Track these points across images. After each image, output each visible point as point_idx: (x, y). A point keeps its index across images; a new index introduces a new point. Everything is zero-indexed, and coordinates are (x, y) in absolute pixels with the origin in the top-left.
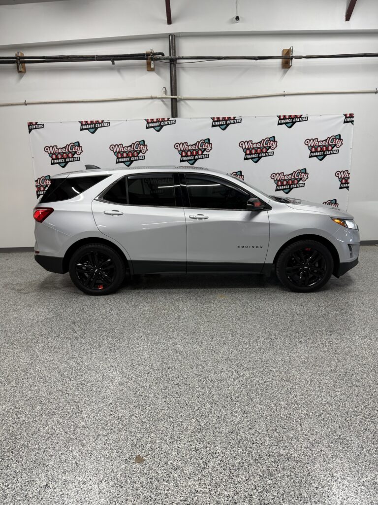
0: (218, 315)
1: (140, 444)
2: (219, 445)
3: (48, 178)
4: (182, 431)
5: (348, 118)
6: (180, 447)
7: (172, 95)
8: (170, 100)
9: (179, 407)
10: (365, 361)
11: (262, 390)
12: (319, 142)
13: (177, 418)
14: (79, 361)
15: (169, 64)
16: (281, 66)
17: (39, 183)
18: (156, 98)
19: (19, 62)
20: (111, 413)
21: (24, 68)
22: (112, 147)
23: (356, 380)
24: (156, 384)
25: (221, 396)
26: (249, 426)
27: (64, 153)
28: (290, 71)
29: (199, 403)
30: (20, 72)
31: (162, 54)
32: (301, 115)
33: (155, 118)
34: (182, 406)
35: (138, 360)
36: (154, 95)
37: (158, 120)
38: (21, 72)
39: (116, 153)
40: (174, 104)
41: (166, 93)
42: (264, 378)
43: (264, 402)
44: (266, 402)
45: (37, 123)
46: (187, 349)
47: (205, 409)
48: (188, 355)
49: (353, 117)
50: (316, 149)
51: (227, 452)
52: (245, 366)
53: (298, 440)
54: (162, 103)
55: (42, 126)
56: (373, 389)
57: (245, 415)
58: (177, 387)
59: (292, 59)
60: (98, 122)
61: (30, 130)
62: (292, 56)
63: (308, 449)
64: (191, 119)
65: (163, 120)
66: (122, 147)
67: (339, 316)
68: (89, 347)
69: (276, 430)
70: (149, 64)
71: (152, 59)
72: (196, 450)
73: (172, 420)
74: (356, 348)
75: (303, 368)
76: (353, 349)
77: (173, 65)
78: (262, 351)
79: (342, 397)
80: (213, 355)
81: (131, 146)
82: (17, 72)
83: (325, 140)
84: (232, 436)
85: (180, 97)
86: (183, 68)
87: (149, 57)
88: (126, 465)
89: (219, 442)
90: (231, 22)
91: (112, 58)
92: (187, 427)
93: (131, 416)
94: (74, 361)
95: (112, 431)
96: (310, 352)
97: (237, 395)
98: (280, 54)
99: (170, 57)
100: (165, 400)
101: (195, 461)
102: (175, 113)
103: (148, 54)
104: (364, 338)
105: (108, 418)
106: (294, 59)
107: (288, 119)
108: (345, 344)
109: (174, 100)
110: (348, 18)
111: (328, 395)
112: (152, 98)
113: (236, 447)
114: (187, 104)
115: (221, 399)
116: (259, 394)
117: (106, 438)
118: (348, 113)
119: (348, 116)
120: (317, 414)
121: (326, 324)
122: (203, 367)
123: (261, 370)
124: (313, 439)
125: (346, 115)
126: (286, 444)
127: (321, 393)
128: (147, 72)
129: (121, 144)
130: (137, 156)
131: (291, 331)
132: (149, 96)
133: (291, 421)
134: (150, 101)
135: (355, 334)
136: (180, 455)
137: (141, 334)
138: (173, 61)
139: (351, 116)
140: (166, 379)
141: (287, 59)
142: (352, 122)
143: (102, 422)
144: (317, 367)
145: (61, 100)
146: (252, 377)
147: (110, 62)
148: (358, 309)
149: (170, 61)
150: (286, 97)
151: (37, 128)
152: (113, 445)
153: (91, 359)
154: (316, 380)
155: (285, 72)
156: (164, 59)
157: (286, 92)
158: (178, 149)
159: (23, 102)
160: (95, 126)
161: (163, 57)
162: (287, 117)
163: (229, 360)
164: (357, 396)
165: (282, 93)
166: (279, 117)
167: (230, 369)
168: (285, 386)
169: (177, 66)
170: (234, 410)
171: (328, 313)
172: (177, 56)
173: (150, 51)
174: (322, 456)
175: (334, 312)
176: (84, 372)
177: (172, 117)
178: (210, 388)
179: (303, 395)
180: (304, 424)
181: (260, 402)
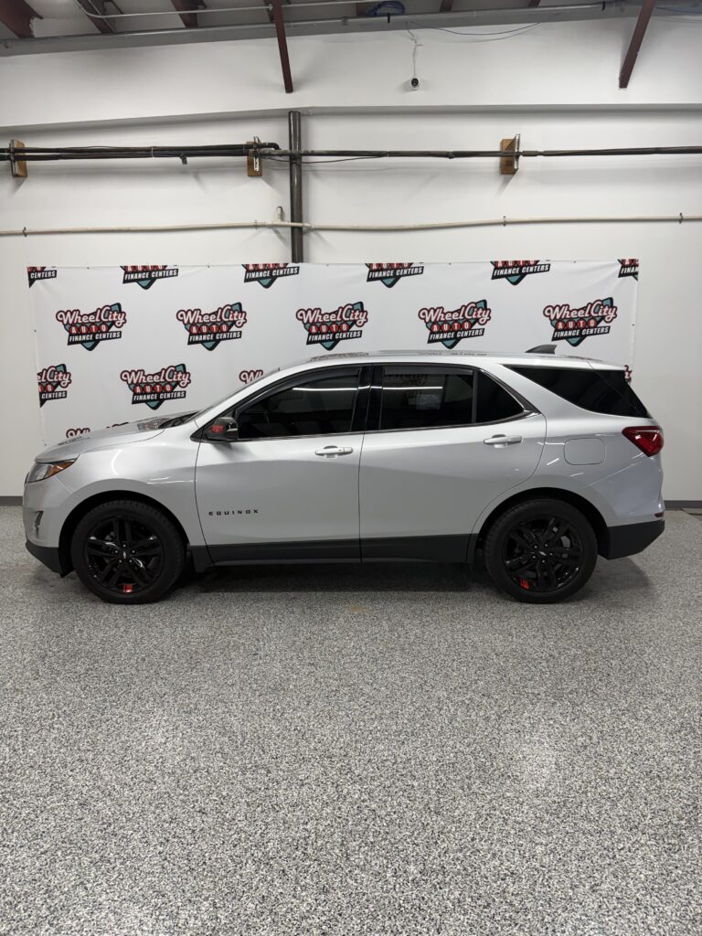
0: (336, 649)
3: (61, 368)
5: (627, 266)
7: (293, 221)
8: (289, 230)
9: (187, 868)
10: (613, 771)
11: (376, 834)
12: (571, 312)
13: (172, 898)
14: (19, 746)
15: (288, 163)
16: (498, 170)
17: (46, 378)
18: (263, 226)
19: (12, 158)
21: (24, 169)
22: (180, 315)
23: (586, 818)
24: (157, 807)
25: (284, 845)
26: (324, 927)
27: (93, 324)
28: (514, 179)
29: (233, 861)
30: (16, 176)
31: (276, 146)
32: (537, 261)
33: (261, 262)
34: (193, 866)
35: (140, 748)
36: (260, 221)
37: (266, 267)
38: (20, 177)
39: (189, 326)
40: (296, 237)
41: (282, 216)
42: (388, 804)
43: (373, 863)
44: (376, 864)
45: (44, 268)
46: (248, 727)
47: (241, 875)
48: (246, 741)
49: (637, 266)
50: (566, 325)
52: (357, 772)
54: (274, 235)
55: (54, 274)
56: (619, 841)
57: (323, 897)
58: (198, 819)
59: (517, 157)
60: (155, 268)
61: (31, 282)
62: (518, 152)
64: (328, 265)
65: (276, 266)
66: (200, 314)
67: (580, 661)
68: (51, 713)
70: (250, 164)
71: (256, 155)
73: (160, 902)
74: (602, 738)
75: (478, 782)
76: (595, 739)
77: (294, 167)
78: (402, 737)
79: (546, 860)
80: (297, 743)
81: (215, 313)
82: (11, 177)
83: (582, 309)
85: (307, 225)
86: (315, 172)
87: (251, 150)
90: (405, 88)
91: (182, 152)
93: (75, 887)
94: (9, 745)
96: (503, 742)
97: (320, 843)
98: (497, 148)
99: (289, 151)
100: (161, 849)
102: (298, 254)
103: (248, 146)
104: (623, 714)
105: (26, 888)
106: (521, 157)
107: (512, 267)
108: (577, 727)
109: (296, 230)
110: (624, 82)
111: (517, 852)
112: (256, 226)
114: (321, 238)
115: (282, 853)
116: (366, 844)
118: (627, 258)
119: (627, 263)
120: (483, 902)
121: (548, 679)
122: (269, 772)
123: (388, 783)
125: (622, 262)
127: (502, 846)
128: (249, 178)
129: (197, 310)
130: (227, 331)
131: (474, 691)
132: (251, 222)
133: (420, 918)
134: (253, 231)
135: (606, 704)
137: (165, 689)
138: (295, 159)
139: (633, 263)
140: (181, 797)
141: (509, 158)
142: (635, 274)
144: (508, 782)
145: (90, 227)
146: (363, 801)
147: (177, 160)
148: (623, 646)
149: (291, 159)
150: (508, 227)
151: (44, 278)
153: (44, 741)
154: (498, 813)
155: (506, 182)
156: (280, 155)
157: (509, 218)
158: (302, 320)
159: (20, 229)
160: (150, 275)
161: (277, 152)
162: (510, 264)
163: (328, 757)
164: (581, 858)
165: (500, 219)
166: (495, 264)
167: (322, 779)
168: (428, 824)
169: (303, 168)
170: (303, 883)
171: (560, 653)
172: (303, 150)
173: (252, 140)
175: (573, 651)
176: (19, 771)
177: (294, 261)
178: (267, 824)
179: (461, 851)
180: (446, 929)
181: (364, 865)
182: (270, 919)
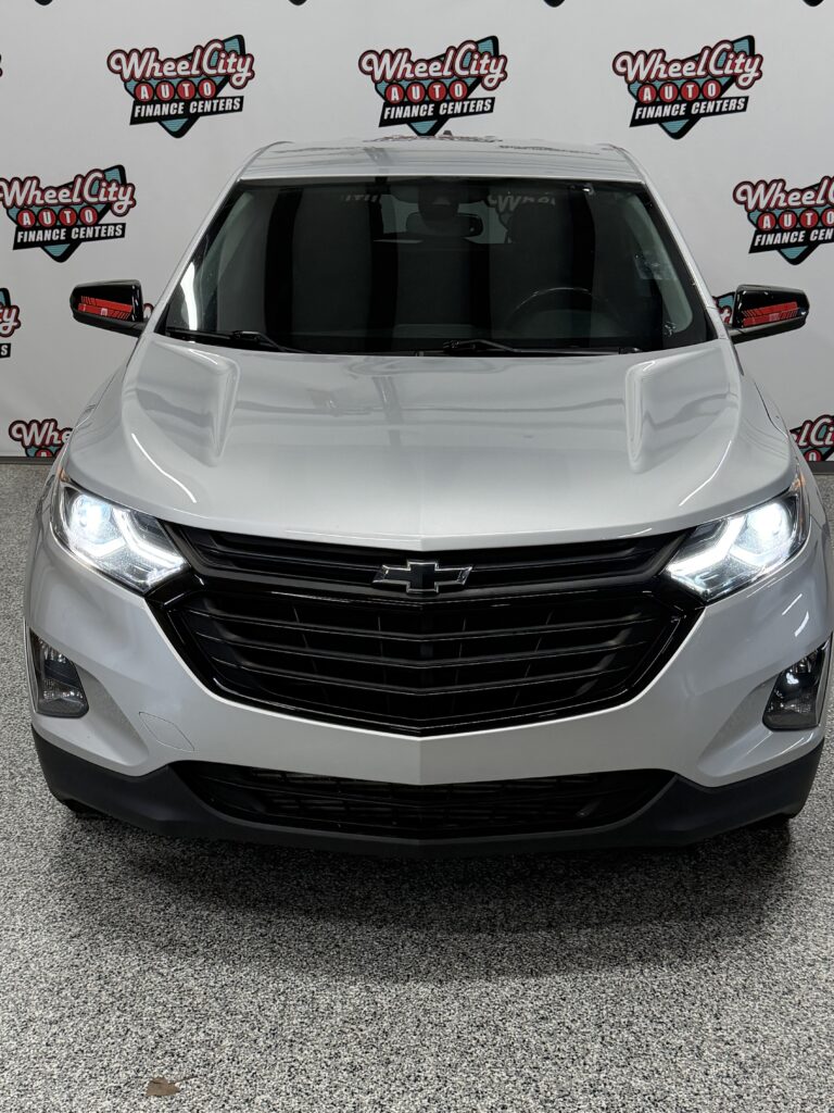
1: (168, 1048)
2: (431, 1059)
4: (312, 1017)
6: (301, 1059)
11: (601, 914)
13: (298, 983)
20: (77, 962)
24: (237, 884)
26: (542, 1012)
29: (382, 943)
43: (603, 946)
47: (399, 959)
51: (454, 1079)
53: (700, 1055)
57: (532, 981)
63: (727, 1081)
69: (630, 1024)
72: (353, 1069)
73: (282, 987)
84: (477, 1035)
88: (118, 1101)
89: (434, 1049)
92: (330, 1007)
93: (142, 972)
95: (76, 1011)
101: (346, 1096)
105: (66, 974)
113: (488, 1065)
117: (55, 1029)
120: (781, 988)
124: (751, 1054)
126: (655, 1065)
130: (214, 98)
133: (686, 1004)
136: (297, 1080)
143: (41, 986)
152: (77, 1048)
153: (11, 807)
158: (372, 74)
168: (683, 904)
174: (769, 1099)
179: (741, 935)
180: (727, 1014)
181: (590, 948)
182: (457, 1004)
